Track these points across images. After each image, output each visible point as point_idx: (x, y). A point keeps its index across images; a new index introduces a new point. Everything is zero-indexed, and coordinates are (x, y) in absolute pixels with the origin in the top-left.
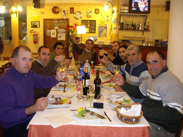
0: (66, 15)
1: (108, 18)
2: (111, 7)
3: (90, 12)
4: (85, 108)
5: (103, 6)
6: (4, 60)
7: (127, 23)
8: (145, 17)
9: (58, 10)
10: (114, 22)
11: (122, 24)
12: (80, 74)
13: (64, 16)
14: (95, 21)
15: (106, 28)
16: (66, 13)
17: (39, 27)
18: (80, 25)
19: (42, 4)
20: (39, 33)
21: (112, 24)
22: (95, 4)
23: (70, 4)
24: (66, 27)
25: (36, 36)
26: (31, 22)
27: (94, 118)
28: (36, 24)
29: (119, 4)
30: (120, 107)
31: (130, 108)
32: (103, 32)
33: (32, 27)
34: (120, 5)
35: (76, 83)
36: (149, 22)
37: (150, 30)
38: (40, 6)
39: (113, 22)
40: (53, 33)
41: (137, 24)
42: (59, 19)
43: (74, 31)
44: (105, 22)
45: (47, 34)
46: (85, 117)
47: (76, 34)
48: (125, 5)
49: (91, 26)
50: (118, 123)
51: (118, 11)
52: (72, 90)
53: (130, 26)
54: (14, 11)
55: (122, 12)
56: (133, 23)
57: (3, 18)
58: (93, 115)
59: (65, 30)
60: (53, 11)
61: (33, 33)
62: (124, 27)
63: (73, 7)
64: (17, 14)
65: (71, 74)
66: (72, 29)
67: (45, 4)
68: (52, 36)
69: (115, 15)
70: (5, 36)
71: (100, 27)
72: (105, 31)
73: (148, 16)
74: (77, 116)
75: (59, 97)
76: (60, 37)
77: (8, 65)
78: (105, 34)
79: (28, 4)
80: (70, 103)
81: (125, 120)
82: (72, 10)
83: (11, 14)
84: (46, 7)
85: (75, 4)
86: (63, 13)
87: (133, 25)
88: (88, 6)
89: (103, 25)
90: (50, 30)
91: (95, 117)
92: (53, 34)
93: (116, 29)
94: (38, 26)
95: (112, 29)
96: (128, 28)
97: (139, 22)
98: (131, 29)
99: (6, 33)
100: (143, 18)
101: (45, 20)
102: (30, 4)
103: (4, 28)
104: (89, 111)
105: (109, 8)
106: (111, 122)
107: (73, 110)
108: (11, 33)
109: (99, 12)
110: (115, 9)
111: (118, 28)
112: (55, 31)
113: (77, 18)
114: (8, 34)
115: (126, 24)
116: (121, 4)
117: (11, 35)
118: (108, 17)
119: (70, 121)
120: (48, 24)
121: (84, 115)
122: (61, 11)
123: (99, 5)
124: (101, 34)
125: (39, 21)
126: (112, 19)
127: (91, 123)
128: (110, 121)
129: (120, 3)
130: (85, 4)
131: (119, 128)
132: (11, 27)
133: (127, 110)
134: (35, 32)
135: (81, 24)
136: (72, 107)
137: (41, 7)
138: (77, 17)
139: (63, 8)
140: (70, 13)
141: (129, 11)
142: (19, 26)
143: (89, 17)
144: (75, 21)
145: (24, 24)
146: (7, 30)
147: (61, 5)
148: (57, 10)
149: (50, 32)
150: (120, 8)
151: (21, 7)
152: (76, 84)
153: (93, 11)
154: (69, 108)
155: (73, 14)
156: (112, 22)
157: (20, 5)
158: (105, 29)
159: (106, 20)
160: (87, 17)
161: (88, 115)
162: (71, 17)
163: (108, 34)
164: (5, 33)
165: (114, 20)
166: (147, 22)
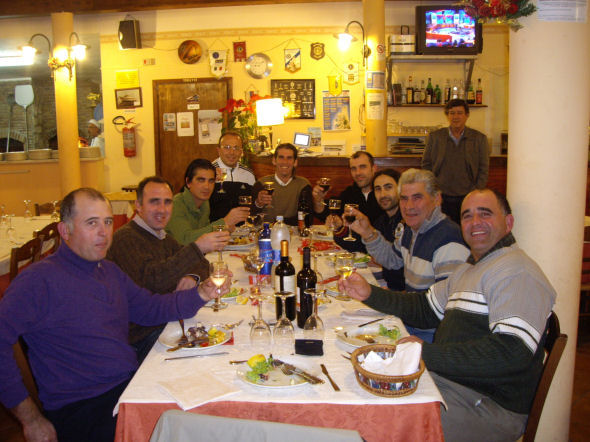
0: (223, 65)
1: (352, 72)
2: (360, 37)
3: (296, 56)
4: (271, 356)
5: (335, 36)
6: (38, 214)
7: (412, 85)
8: (468, 65)
9: (198, 50)
10: (370, 85)
11: (398, 88)
12: (262, 255)
13: (216, 69)
14: (313, 81)
15: (348, 103)
16: (221, 61)
17: (141, 106)
18: (266, 97)
19: (146, 34)
20: (139, 125)
21: (364, 91)
22: (311, 28)
23: (235, 32)
24: (224, 106)
25: (130, 133)
26: (116, 91)
27: (293, 382)
28: (130, 98)
29: (384, 27)
30: (365, 352)
31: (393, 353)
32: (339, 114)
33: (119, 107)
34: (387, 30)
35: (251, 283)
36: (479, 80)
37: (484, 103)
38: (140, 40)
39: (368, 84)
40: (182, 124)
41: (443, 87)
42: (201, 80)
43: (247, 116)
44: (344, 85)
45: (165, 126)
46: (270, 380)
47: (255, 126)
48: (402, 30)
49: (302, 97)
50: (357, 393)
51: (381, 49)
52: (237, 304)
53: (423, 94)
54: (61, 61)
55: (394, 51)
56: (430, 84)
57: (30, 79)
58: (291, 373)
59: (221, 113)
60: (180, 54)
61: (124, 126)
62: (404, 98)
63: (242, 39)
64: (70, 69)
65: (236, 255)
66: (241, 108)
67: (154, 34)
68: (182, 133)
69: (374, 62)
70: (35, 133)
71: (328, 100)
72: (343, 112)
73: (476, 61)
74: (248, 378)
75: (200, 326)
76: (206, 134)
77: (51, 232)
78: (345, 123)
79: (104, 37)
80: (231, 342)
81: (375, 386)
82: (240, 51)
83: (54, 68)
84: (158, 44)
85: (250, 32)
86: (213, 60)
87: (430, 91)
88: (288, 37)
89: (337, 93)
90: (173, 114)
91: (294, 378)
92: (185, 126)
93: (377, 107)
94: (136, 104)
95: (364, 105)
96: (416, 100)
97: (448, 81)
98: (425, 101)
99: (38, 125)
100: (461, 66)
101: (157, 84)
102: (110, 37)
103: (33, 110)
104: (282, 363)
105: (355, 40)
106: (337, 393)
107: (237, 363)
108: (55, 125)
109: (323, 55)
110: (372, 42)
111: (382, 103)
112: (189, 117)
113: (257, 73)
114: (44, 129)
115: (408, 89)
116: (389, 27)
117: (55, 131)
118: (351, 67)
119: (228, 390)
120: (168, 96)
121: (265, 374)
122: (207, 55)
123: (322, 30)
124: (331, 121)
125: (140, 89)
126: (363, 76)
127: (284, 395)
128: (336, 388)
129: (387, 24)
130: (279, 29)
131: (360, 408)
132: (54, 107)
133: (384, 358)
134: (128, 122)
135: (269, 94)
136: (234, 353)
137: (143, 43)
138: (258, 71)
139: (211, 44)
140: (235, 61)
141: (417, 48)
142: (78, 103)
143: (292, 69)
144: (252, 85)
145: (92, 97)
146: (40, 117)
147: (205, 37)
148: (194, 52)
149: (173, 120)
150: (389, 39)
151: (84, 47)
152: (251, 286)
153: (306, 51)
154: (226, 356)
155: (243, 62)
156: (366, 83)
157: (78, 42)
158: (346, 106)
159: (346, 78)
160: (287, 69)
161: (278, 373)
162: (237, 71)
163: (354, 122)
164: (36, 126)
165: (370, 77)
166: (474, 78)
